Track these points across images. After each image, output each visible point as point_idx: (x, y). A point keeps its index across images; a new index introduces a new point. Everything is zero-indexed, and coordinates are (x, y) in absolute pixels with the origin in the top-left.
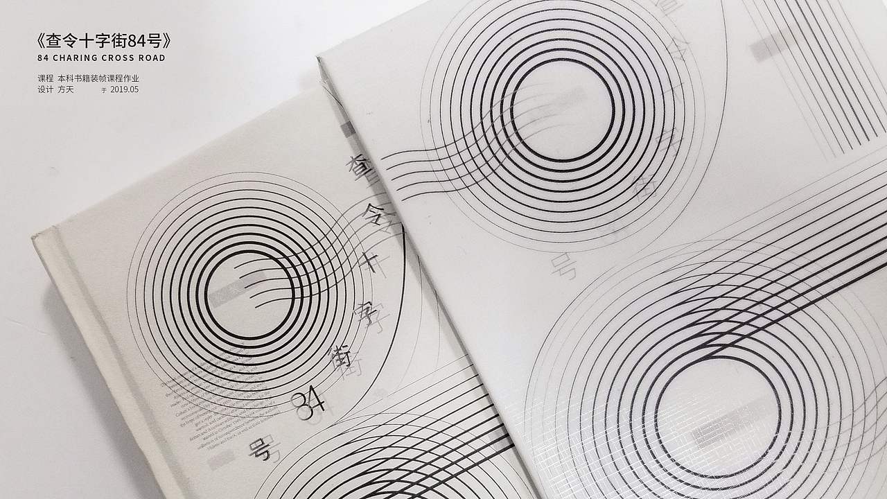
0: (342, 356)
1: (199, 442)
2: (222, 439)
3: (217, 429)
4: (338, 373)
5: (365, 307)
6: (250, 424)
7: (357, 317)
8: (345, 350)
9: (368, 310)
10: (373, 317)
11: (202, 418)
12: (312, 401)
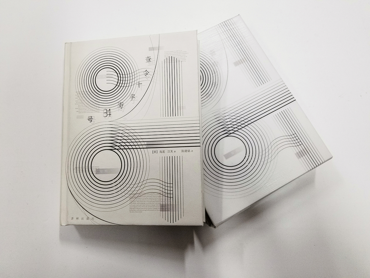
0: (121, 105)
1: (78, 110)
2: (83, 112)
3: (83, 109)
4: (118, 109)
5: (133, 95)
6: (91, 111)
7: (129, 97)
8: (123, 104)
9: (133, 97)
10: (133, 99)
11: (81, 105)
12: (108, 113)
